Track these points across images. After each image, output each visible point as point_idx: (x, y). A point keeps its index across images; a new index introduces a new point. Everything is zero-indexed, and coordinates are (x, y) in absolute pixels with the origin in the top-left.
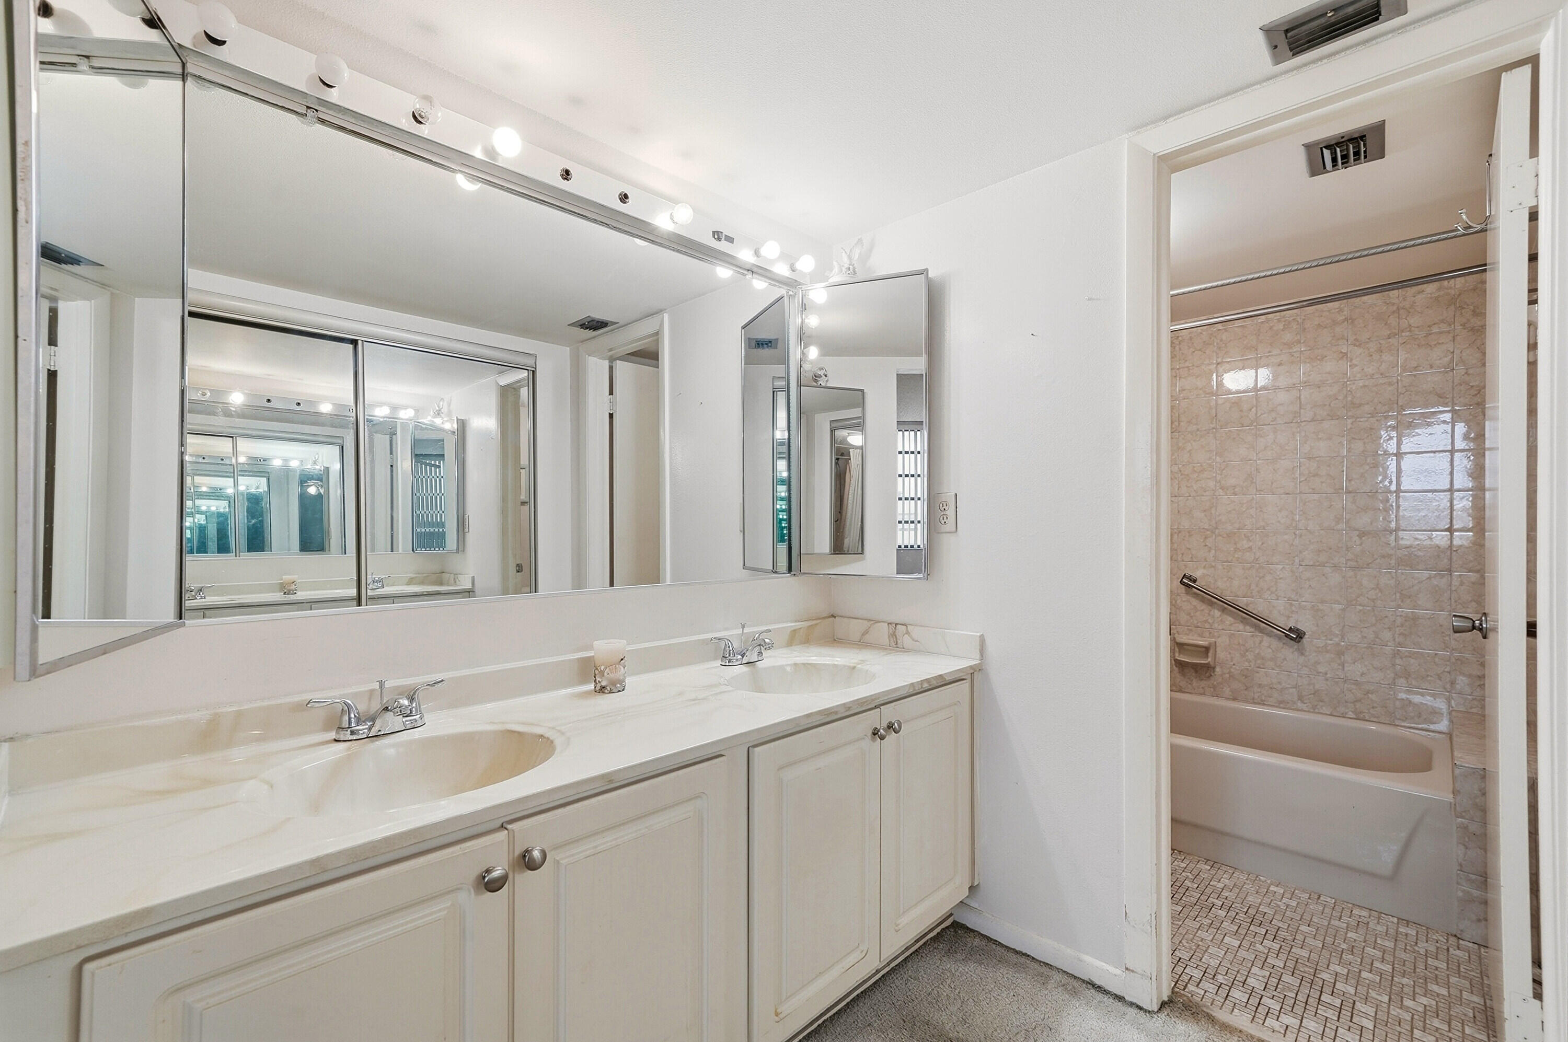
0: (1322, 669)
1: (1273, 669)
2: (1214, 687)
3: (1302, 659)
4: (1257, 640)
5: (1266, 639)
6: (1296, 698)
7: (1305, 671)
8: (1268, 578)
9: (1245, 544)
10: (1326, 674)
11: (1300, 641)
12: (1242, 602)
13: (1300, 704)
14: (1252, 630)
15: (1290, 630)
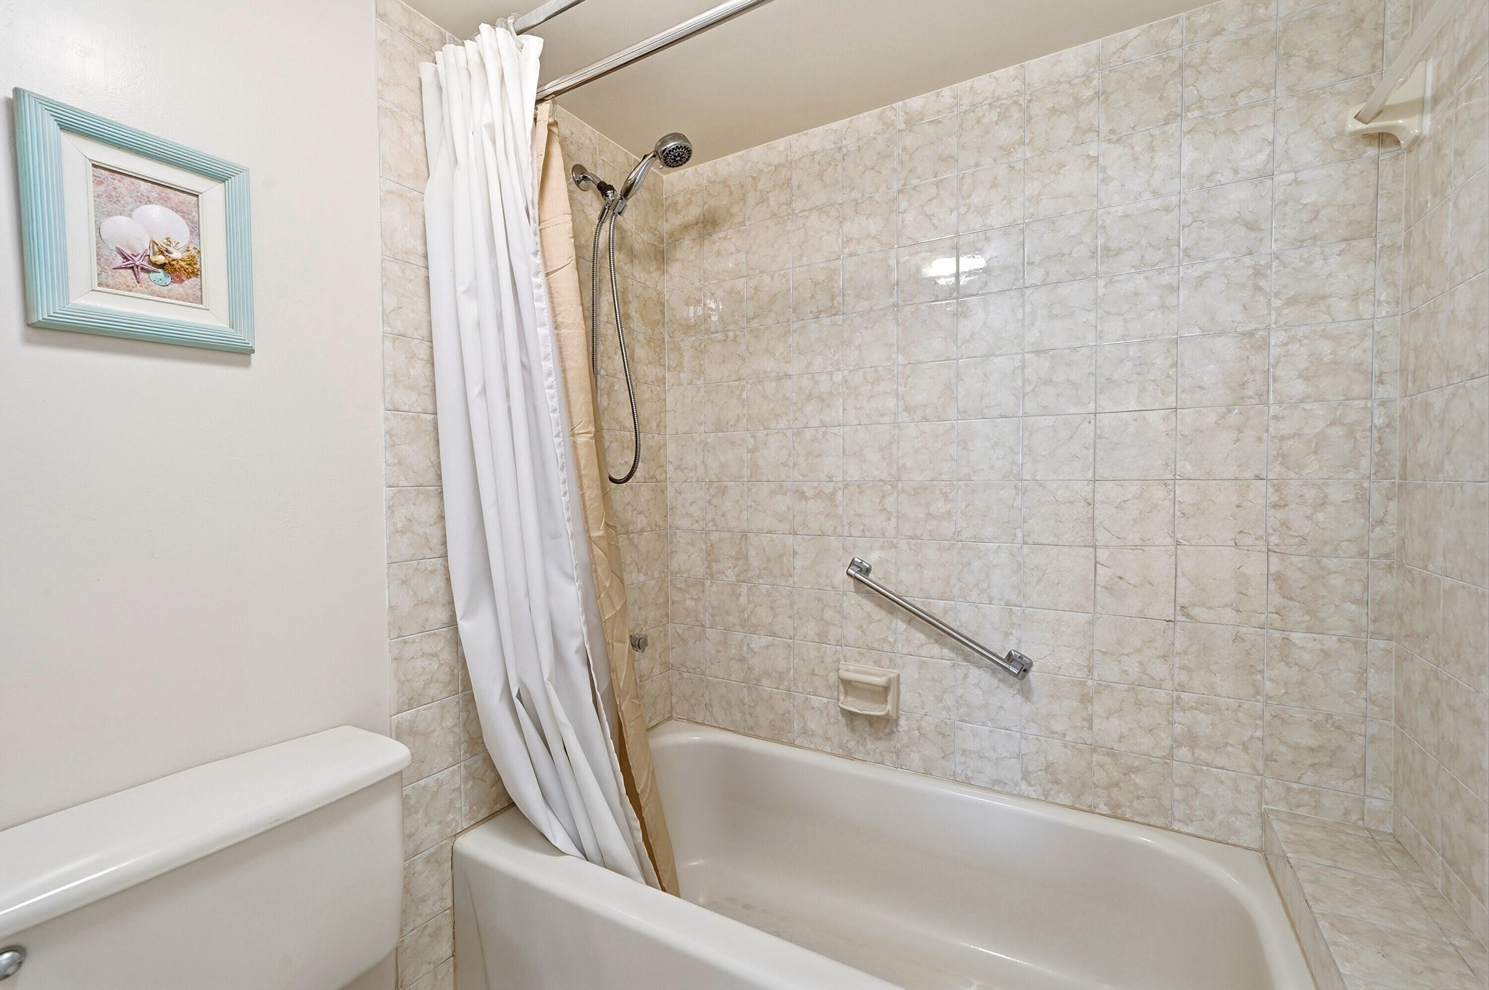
0: (1057, 727)
1: (984, 724)
2: (898, 754)
3: (1027, 708)
4: (960, 673)
5: (974, 672)
6: (1018, 777)
7: (1032, 729)
8: (976, 564)
9: (940, 507)
10: (1064, 735)
11: (1023, 677)
12: (936, 608)
13: (1024, 786)
14: (953, 655)
15: (1010, 658)
